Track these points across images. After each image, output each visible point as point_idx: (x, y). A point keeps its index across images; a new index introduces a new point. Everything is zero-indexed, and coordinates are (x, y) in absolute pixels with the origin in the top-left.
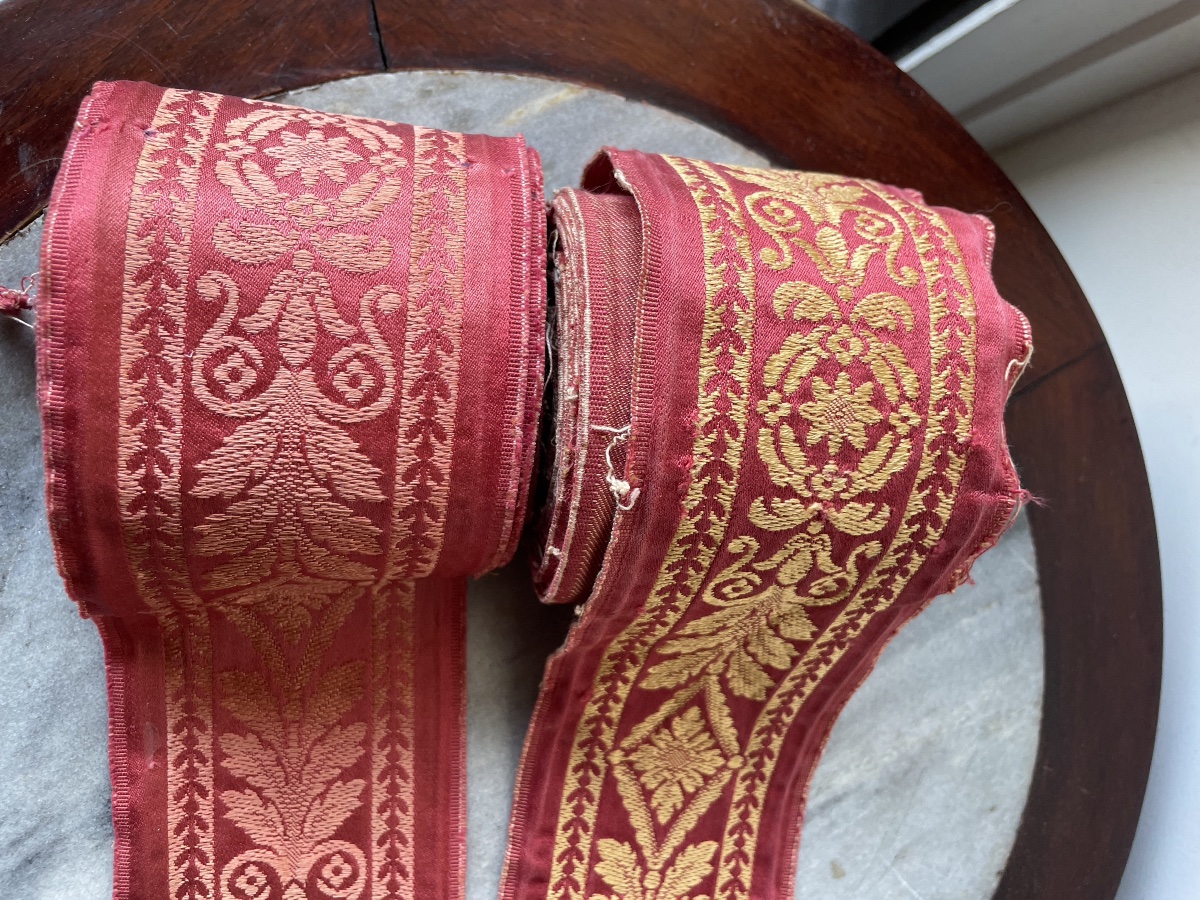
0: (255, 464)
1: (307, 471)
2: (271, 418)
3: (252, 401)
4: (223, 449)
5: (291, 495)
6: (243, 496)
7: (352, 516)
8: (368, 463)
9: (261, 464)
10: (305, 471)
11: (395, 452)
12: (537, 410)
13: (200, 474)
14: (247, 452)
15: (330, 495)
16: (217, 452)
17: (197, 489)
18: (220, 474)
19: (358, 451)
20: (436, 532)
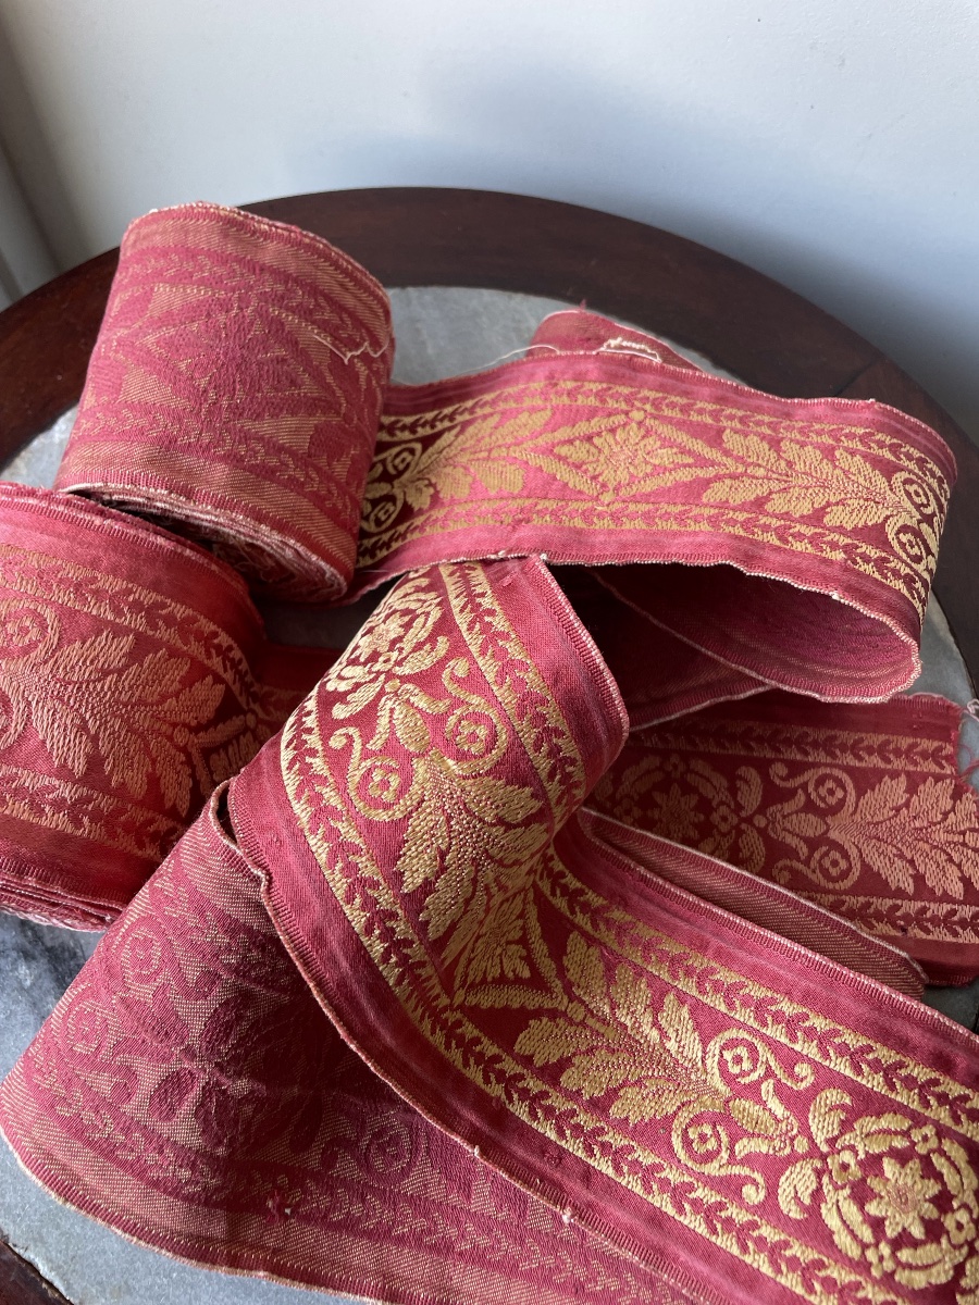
0: (68, 722)
1: (88, 684)
2: (33, 699)
3: (15, 711)
4: (48, 742)
5: (105, 704)
6: (95, 739)
7: (142, 666)
8: (96, 637)
9: (70, 717)
10: (87, 687)
11: (95, 616)
12: (96, 505)
13: (63, 766)
14: (56, 725)
15: (116, 675)
16: (48, 746)
17: (75, 771)
18: (68, 750)
19: (84, 643)
20: (181, 611)
